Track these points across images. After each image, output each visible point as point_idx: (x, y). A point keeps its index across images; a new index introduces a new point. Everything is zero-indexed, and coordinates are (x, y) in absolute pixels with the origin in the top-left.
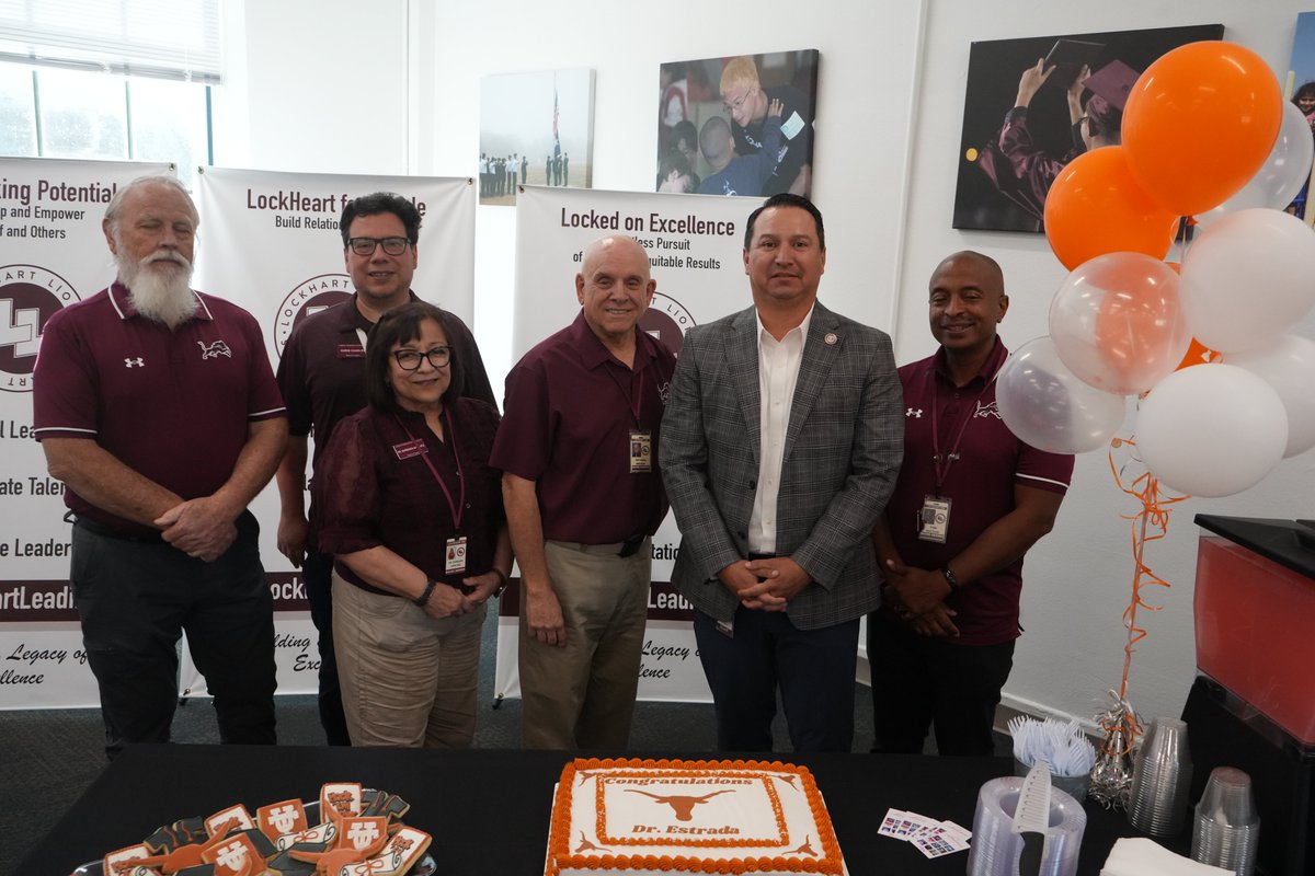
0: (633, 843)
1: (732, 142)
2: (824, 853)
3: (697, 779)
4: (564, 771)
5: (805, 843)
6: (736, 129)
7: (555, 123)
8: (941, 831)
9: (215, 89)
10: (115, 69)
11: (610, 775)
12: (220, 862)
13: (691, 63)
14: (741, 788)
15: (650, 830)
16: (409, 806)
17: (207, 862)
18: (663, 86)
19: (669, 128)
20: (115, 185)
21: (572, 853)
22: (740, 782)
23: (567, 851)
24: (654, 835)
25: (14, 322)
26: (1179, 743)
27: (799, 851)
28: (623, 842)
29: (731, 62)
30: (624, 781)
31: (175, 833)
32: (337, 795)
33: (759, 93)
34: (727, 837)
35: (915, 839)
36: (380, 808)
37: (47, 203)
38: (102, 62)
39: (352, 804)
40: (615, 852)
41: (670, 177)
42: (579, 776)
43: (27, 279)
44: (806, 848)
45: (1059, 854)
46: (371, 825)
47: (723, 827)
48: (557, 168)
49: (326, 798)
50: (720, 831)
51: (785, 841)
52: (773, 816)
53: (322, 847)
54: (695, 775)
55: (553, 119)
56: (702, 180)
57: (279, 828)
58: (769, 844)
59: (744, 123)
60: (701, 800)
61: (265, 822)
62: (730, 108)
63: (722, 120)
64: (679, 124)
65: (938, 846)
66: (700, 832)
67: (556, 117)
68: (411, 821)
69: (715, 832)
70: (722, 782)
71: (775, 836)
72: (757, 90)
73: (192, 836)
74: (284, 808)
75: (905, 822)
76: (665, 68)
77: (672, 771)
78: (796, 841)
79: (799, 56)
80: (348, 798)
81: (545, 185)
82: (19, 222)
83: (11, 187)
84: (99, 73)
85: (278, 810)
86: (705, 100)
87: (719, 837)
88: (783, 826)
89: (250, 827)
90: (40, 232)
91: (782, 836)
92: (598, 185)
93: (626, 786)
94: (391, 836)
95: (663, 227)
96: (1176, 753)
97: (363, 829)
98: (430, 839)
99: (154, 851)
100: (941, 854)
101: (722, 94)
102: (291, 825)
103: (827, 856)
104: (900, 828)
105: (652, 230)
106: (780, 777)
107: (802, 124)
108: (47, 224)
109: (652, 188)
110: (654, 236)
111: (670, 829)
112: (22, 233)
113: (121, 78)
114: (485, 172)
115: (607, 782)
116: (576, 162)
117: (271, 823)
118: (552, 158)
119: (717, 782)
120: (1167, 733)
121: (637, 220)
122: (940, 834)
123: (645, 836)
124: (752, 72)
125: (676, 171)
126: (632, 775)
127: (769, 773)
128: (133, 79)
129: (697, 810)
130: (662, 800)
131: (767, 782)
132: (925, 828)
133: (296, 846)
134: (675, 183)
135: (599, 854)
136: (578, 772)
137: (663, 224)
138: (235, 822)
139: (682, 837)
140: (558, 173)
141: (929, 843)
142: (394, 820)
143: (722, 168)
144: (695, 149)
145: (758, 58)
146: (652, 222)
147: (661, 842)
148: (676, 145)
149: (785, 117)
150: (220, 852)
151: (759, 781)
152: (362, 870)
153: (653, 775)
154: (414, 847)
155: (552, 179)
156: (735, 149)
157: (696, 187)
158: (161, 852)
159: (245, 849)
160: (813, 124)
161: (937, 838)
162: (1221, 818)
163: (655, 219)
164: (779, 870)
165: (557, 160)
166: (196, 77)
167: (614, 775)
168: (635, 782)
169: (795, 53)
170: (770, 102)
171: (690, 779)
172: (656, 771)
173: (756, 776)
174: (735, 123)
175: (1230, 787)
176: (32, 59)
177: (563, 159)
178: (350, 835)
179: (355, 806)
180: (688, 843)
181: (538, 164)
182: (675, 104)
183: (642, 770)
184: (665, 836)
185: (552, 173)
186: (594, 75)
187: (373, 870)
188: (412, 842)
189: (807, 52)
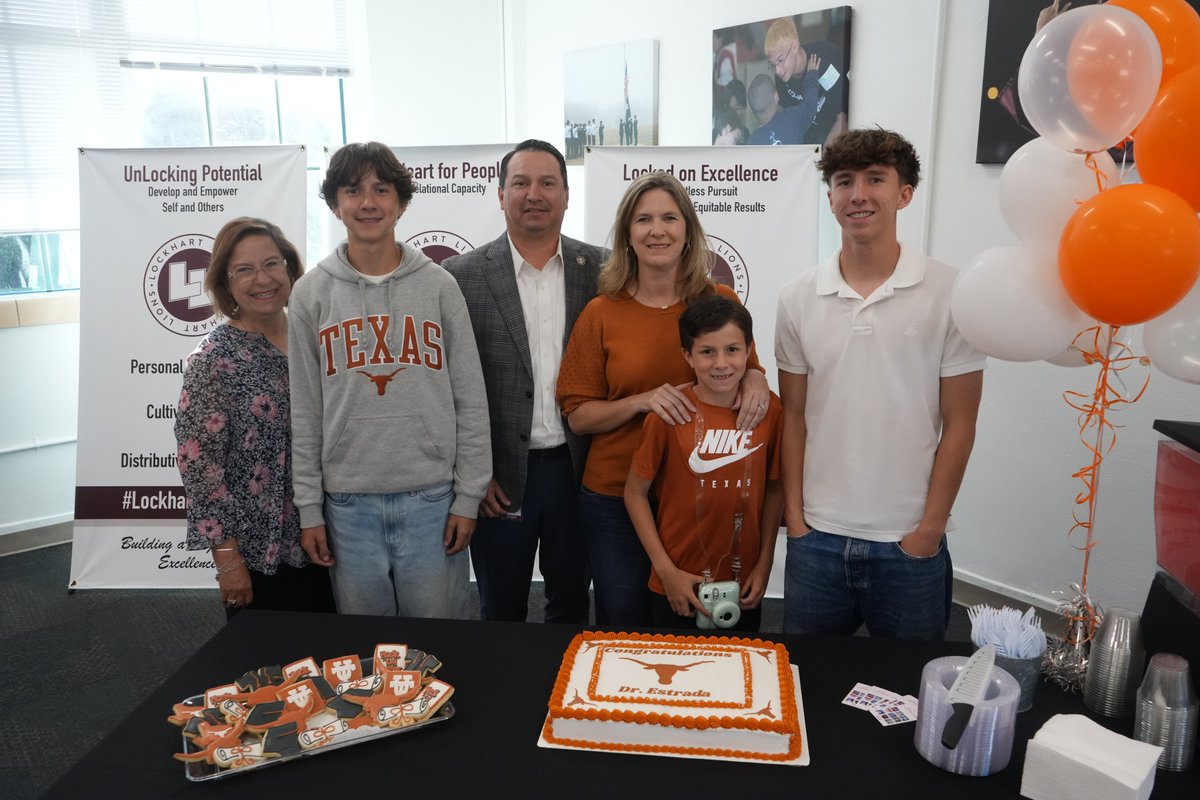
0: (616, 700)
1: (776, 97)
2: (781, 715)
3: (684, 651)
4: (573, 641)
5: (766, 707)
6: (780, 85)
7: (626, 90)
8: (900, 703)
9: (345, 80)
10: (266, 70)
11: (610, 646)
12: (290, 700)
13: (740, 28)
14: (721, 661)
15: (633, 690)
16: (441, 664)
17: (280, 699)
18: (716, 50)
19: (722, 87)
20: (259, 166)
21: (565, 705)
22: (721, 655)
23: (560, 704)
24: (636, 695)
25: (187, 281)
26: (1131, 632)
27: (760, 713)
28: (608, 699)
29: (774, 24)
30: (621, 651)
31: (259, 677)
32: (388, 653)
33: (799, 49)
34: (698, 699)
35: (874, 710)
36: (418, 665)
37: (209, 184)
38: (256, 66)
39: (399, 661)
40: (599, 706)
41: (724, 131)
42: (584, 645)
43: (196, 246)
44: (766, 711)
45: (994, 723)
46: (408, 678)
47: (697, 690)
48: (628, 129)
49: (379, 655)
50: (694, 694)
51: (749, 704)
52: (743, 683)
53: (369, 693)
54: (683, 648)
55: (623, 87)
56: (751, 132)
57: (339, 677)
58: (733, 706)
59: (787, 78)
60: (683, 668)
61: (329, 672)
62: (774, 65)
63: (768, 77)
64: (730, 83)
65: (893, 716)
66: (676, 694)
67: (626, 84)
68: (440, 676)
69: (689, 694)
70: (706, 654)
71: (741, 699)
72: (797, 47)
73: (271, 680)
74: (344, 662)
75: (869, 695)
76: (717, 33)
77: (663, 644)
78: (759, 704)
79: (834, 14)
80: (396, 656)
81: (619, 145)
82: (189, 200)
83: (182, 171)
84: (253, 74)
85: (339, 663)
86: (753, 61)
87: (691, 699)
88: (749, 692)
89: (317, 675)
90: (205, 207)
91: (747, 700)
92: (663, 142)
93: (623, 655)
94: (424, 686)
95: (713, 177)
96: (1128, 641)
97: (402, 680)
98: (453, 690)
99: (242, 689)
100: (895, 723)
101: (767, 53)
102: (349, 675)
103: (784, 718)
104: (863, 699)
105: (703, 180)
106: (758, 652)
107: (837, 75)
108: (210, 200)
109: (709, 143)
110: (705, 185)
111: (650, 691)
112: (191, 208)
113: (271, 77)
114: (569, 136)
115: (607, 651)
116: (644, 124)
117: (334, 673)
118: (624, 121)
119: (701, 654)
120: (1120, 622)
121: (690, 171)
122: (898, 707)
123: (628, 695)
124: (792, 31)
125: (728, 126)
126: (628, 646)
127: (748, 648)
128: (280, 77)
129: (678, 677)
130: (650, 667)
131: (745, 655)
132: (886, 701)
133: (351, 691)
134: (728, 136)
135: (586, 708)
136: (584, 642)
137: (713, 174)
138: (306, 670)
139: (659, 697)
140: (629, 134)
141: (887, 713)
142: (429, 674)
143: (767, 122)
144: (745, 105)
145: (798, 18)
146: (704, 173)
147: (640, 701)
148: (729, 103)
149: (823, 70)
150: (290, 692)
151: (739, 654)
152: (396, 711)
153: (646, 646)
154: (439, 696)
155: (625, 140)
156: (779, 102)
157: (746, 139)
158: (248, 691)
159: (309, 691)
160: (848, 75)
161: (895, 709)
162: (1160, 699)
163: (706, 169)
164: (738, 728)
165: (629, 123)
166: (330, 72)
167: (613, 645)
168: (631, 651)
169: (830, 11)
170: (809, 58)
171: (678, 651)
172: (650, 643)
173: (736, 651)
174: (778, 79)
175: (1168, 672)
176: (202, 67)
177: (633, 121)
178: (392, 684)
179: (401, 663)
180: (663, 703)
181: (613, 127)
182: (726, 66)
183: (637, 642)
184: (644, 696)
185: (625, 134)
186: (657, 46)
187: (405, 712)
188: (438, 692)
189: (840, 9)
